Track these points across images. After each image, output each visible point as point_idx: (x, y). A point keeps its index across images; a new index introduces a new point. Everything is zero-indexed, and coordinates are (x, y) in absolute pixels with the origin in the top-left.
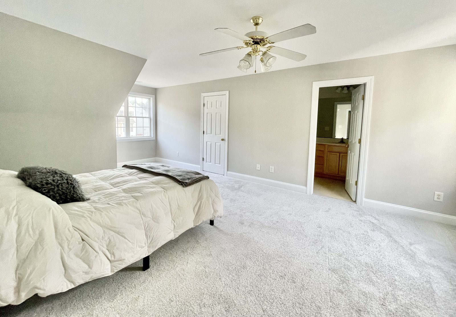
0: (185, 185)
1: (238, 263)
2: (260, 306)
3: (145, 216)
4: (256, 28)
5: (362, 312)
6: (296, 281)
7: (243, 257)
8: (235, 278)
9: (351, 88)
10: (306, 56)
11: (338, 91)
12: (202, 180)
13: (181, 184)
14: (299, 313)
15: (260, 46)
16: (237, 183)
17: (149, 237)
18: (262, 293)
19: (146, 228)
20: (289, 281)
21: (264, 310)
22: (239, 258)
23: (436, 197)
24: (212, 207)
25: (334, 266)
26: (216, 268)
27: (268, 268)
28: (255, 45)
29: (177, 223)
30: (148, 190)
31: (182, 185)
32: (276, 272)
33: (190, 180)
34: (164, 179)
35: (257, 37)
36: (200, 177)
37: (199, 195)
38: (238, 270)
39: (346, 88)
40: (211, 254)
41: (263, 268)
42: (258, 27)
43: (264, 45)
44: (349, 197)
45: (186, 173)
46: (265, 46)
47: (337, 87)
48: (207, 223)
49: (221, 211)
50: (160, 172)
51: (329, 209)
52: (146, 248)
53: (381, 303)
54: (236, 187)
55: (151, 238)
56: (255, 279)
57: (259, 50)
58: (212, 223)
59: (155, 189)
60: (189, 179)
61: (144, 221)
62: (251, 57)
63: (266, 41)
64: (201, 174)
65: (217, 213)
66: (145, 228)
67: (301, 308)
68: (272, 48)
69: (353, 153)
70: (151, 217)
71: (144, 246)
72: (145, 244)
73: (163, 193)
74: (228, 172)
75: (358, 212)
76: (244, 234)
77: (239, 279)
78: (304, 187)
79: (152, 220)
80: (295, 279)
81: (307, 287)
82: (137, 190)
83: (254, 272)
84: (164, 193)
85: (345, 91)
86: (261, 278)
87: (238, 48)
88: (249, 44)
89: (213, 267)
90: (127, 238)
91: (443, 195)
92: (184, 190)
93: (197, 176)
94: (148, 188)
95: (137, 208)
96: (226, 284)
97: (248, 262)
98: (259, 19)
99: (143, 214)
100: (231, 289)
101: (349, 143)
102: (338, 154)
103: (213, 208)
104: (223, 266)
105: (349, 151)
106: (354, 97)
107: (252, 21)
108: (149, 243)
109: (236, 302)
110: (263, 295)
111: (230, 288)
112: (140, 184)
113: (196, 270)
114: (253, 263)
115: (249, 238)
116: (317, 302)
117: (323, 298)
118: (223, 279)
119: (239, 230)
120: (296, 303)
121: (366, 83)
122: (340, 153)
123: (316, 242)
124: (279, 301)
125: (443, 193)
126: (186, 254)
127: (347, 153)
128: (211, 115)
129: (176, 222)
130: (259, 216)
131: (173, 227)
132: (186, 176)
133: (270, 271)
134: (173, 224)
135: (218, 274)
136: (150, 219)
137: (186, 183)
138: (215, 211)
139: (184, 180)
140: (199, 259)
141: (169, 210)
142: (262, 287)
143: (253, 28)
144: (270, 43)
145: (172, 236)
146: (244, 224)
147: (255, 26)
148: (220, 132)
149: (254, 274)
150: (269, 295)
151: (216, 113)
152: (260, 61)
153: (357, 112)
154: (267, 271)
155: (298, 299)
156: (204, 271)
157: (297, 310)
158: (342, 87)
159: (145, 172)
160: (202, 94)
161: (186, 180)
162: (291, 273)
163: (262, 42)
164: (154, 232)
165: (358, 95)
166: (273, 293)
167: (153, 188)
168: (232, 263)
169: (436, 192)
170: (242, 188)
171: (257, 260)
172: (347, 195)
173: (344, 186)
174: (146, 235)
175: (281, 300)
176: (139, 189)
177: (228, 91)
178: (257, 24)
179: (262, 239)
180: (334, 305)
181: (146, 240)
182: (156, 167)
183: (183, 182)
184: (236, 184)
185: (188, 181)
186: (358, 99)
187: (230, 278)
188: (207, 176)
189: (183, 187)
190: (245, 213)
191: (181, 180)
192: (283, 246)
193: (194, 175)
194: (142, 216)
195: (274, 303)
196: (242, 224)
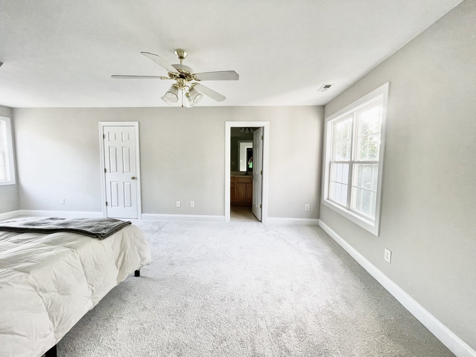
0: (102, 237)
1: (179, 305)
2: (210, 334)
3: (44, 291)
4: (181, 62)
5: (282, 301)
6: (234, 298)
7: (183, 296)
8: (180, 320)
9: (251, 129)
10: (225, 98)
11: (242, 131)
12: (123, 227)
13: (95, 237)
14: (243, 322)
15: (186, 80)
16: (156, 225)
17: (57, 319)
18: (209, 321)
19: (49, 307)
20: (229, 301)
21: (214, 335)
22: (179, 299)
23: (306, 208)
24: (138, 255)
25: (258, 275)
26: (156, 319)
27: (208, 297)
28: (181, 79)
29: (96, 286)
30: (43, 254)
31: (97, 237)
32: (216, 298)
33: (107, 230)
34: (65, 235)
35: (183, 71)
36: (121, 224)
37: (122, 245)
38: (180, 311)
39: (247, 129)
40: (146, 308)
41: (204, 299)
42: (183, 60)
43: (189, 80)
44: (256, 219)
45: (98, 222)
46: (190, 82)
47: (241, 128)
48: (131, 276)
49: (149, 258)
50: (52, 227)
51: (245, 231)
52: (52, 335)
53: (291, 289)
54: (156, 229)
55: (60, 318)
56: (200, 312)
57: (185, 84)
58: (137, 274)
59: (55, 252)
60: (105, 229)
61: (45, 299)
62: (177, 90)
63: (193, 77)
64: (119, 221)
65: (145, 260)
66: (47, 308)
67: (243, 318)
68: (197, 85)
69: (257, 183)
70: (57, 290)
71: (49, 333)
72: (51, 329)
73: (70, 253)
74: (143, 214)
75: (264, 229)
76: (178, 274)
77: (184, 319)
78: (223, 217)
79: (58, 294)
80: (233, 297)
81: (243, 300)
82: (21, 260)
83: (197, 306)
84: (73, 253)
85: (247, 132)
86: (205, 308)
87: (161, 78)
88: (174, 76)
89: (152, 320)
90: (18, 332)
91: (309, 206)
92: (101, 243)
93: (116, 224)
94: (42, 252)
95: (30, 284)
96: (171, 330)
97: (189, 300)
98: (183, 53)
99: (41, 290)
100: (179, 332)
101: (253, 175)
102: (245, 184)
103: (140, 256)
104: (163, 314)
105: (254, 181)
106: (255, 137)
107: (176, 52)
108: (56, 327)
109: (186, 342)
110: (210, 323)
111: (177, 333)
112: (24, 250)
113: (132, 332)
114: (193, 298)
115: (184, 277)
116: (253, 307)
117: (256, 302)
118: (167, 327)
119: (171, 272)
120: (238, 316)
121: (264, 126)
122: (246, 183)
123: (242, 261)
124: (225, 321)
125: (309, 205)
126: (111, 321)
127: (252, 183)
128: (116, 149)
129: (94, 285)
130: (188, 253)
131: (91, 292)
132: (100, 225)
133: (211, 299)
134: (91, 289)
135: (160, 324)
136: (54, 293)
137: (103, 234)
138: (143, 259)
139: (98, 230)
140: (132, 319)
141: (83, 272)
142: (208, 316)
143: (178, 61)
144: (196, 80)
145: (89, 306)
146: (174, 264)
147: (180, 60)
148: (129, 170)
149: (197, 308)
150: (216, 320)
151: (122, 147)
152: (186, 96)
153: (259, 150)
154: (209, 300)
155: (239, 312)
156: (142, 329)
157: (240, 321)
158: (245, 128)
159: (22, 232)
160: (99, 122)
161: (102, 231)
162: (229, 293)
163: (187, 76)
164: (63, 308)
165: (259, 136)
166: (219, 317)
167: (50, 251)
168: (173, 307)
169: (306, 205)
170: (163, 229)
171: (197, 294)
172: (254, 217)
173: (252, 210)
174: (51, 317)
175: (226, 319)
176: (24, 257)
177: (138, 122)
178: (181, 58)
179: (197, 273)
180: (264, 304)
181: (52, 324)
182: (42, 222)
183: (98, 234)
184: (154, 226)
185: (105, 231)
186: (259, 138)
187: (174, 323)
188: (129, 222)
189: (100, 239)
190: (172, 253)
191: (94, 231)
192: (217, 273)
193: (110, 223)
194: (41, 293)
195: (222, 325)
196: (173, 264)
